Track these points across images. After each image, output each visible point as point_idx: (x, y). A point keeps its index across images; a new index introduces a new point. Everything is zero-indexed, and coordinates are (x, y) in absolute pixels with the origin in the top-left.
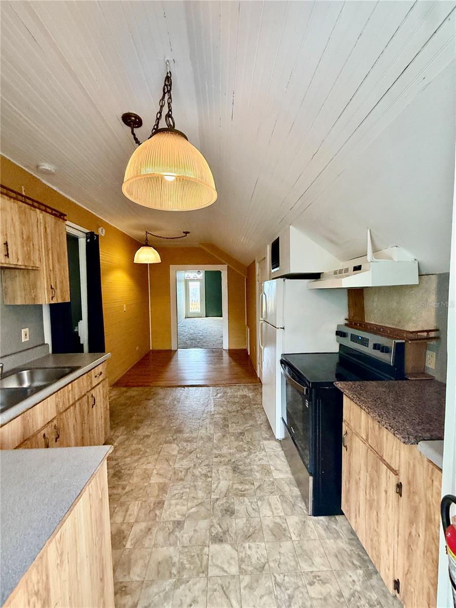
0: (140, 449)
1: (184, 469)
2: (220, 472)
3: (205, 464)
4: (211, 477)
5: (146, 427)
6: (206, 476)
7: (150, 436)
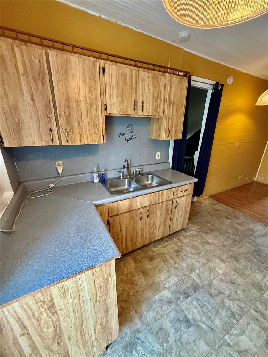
0: (199, 248)
1: (219, 290)
2: (250, 327)
3: (239, 305)
4: (237, 321)
5: (212, 236)
6: (233, 315)
7: (211, 244)
